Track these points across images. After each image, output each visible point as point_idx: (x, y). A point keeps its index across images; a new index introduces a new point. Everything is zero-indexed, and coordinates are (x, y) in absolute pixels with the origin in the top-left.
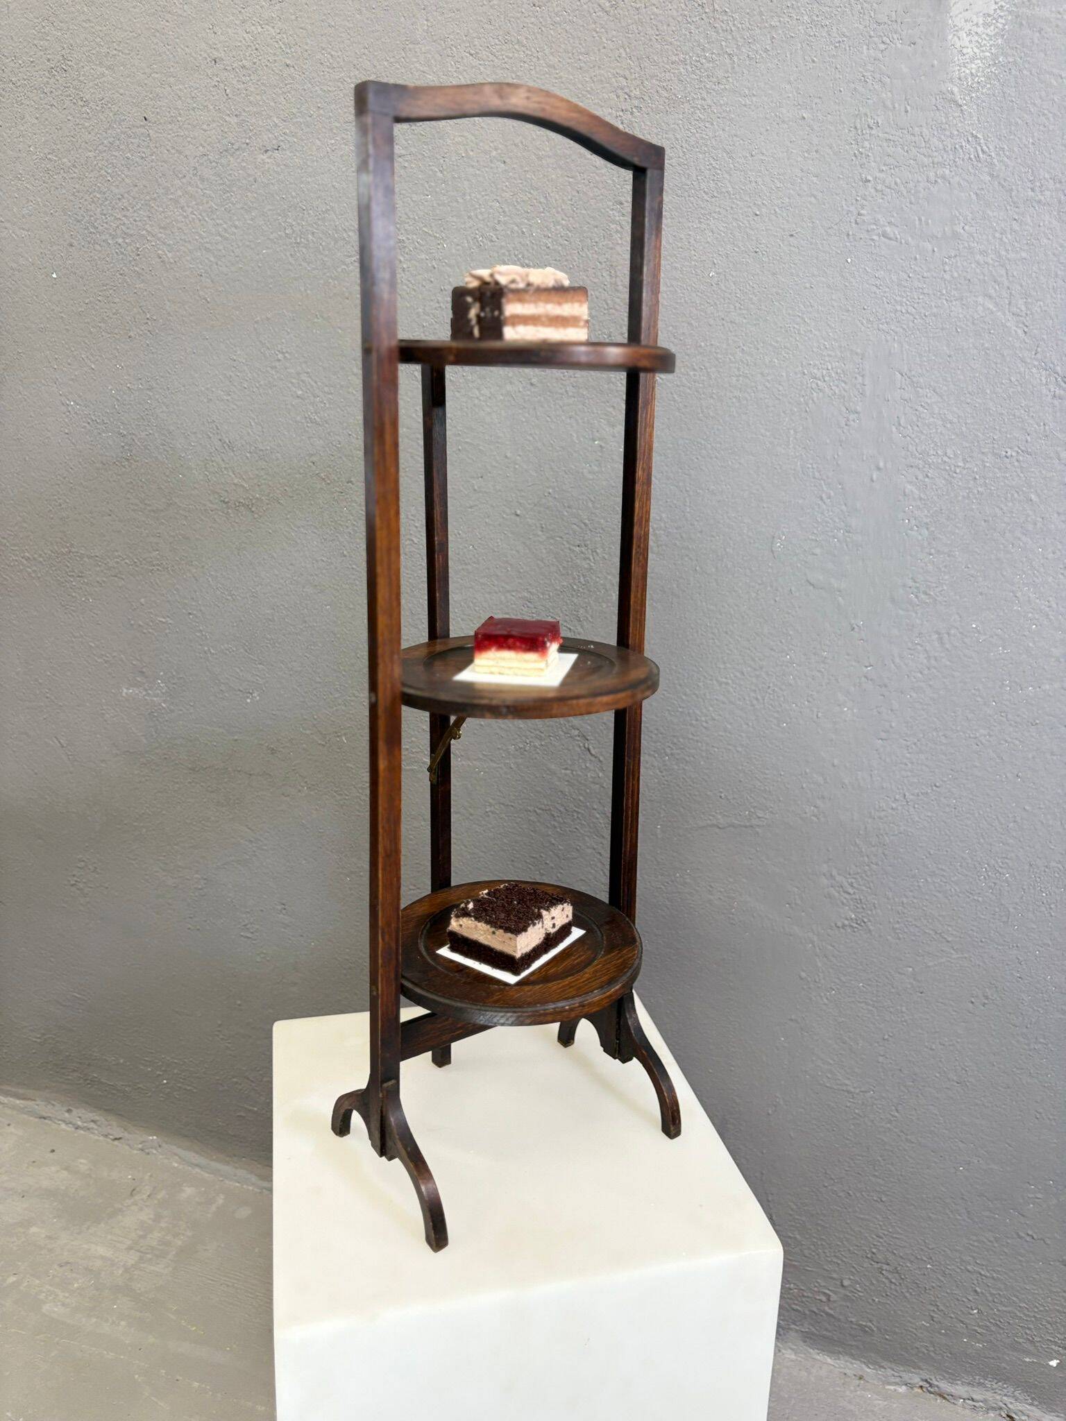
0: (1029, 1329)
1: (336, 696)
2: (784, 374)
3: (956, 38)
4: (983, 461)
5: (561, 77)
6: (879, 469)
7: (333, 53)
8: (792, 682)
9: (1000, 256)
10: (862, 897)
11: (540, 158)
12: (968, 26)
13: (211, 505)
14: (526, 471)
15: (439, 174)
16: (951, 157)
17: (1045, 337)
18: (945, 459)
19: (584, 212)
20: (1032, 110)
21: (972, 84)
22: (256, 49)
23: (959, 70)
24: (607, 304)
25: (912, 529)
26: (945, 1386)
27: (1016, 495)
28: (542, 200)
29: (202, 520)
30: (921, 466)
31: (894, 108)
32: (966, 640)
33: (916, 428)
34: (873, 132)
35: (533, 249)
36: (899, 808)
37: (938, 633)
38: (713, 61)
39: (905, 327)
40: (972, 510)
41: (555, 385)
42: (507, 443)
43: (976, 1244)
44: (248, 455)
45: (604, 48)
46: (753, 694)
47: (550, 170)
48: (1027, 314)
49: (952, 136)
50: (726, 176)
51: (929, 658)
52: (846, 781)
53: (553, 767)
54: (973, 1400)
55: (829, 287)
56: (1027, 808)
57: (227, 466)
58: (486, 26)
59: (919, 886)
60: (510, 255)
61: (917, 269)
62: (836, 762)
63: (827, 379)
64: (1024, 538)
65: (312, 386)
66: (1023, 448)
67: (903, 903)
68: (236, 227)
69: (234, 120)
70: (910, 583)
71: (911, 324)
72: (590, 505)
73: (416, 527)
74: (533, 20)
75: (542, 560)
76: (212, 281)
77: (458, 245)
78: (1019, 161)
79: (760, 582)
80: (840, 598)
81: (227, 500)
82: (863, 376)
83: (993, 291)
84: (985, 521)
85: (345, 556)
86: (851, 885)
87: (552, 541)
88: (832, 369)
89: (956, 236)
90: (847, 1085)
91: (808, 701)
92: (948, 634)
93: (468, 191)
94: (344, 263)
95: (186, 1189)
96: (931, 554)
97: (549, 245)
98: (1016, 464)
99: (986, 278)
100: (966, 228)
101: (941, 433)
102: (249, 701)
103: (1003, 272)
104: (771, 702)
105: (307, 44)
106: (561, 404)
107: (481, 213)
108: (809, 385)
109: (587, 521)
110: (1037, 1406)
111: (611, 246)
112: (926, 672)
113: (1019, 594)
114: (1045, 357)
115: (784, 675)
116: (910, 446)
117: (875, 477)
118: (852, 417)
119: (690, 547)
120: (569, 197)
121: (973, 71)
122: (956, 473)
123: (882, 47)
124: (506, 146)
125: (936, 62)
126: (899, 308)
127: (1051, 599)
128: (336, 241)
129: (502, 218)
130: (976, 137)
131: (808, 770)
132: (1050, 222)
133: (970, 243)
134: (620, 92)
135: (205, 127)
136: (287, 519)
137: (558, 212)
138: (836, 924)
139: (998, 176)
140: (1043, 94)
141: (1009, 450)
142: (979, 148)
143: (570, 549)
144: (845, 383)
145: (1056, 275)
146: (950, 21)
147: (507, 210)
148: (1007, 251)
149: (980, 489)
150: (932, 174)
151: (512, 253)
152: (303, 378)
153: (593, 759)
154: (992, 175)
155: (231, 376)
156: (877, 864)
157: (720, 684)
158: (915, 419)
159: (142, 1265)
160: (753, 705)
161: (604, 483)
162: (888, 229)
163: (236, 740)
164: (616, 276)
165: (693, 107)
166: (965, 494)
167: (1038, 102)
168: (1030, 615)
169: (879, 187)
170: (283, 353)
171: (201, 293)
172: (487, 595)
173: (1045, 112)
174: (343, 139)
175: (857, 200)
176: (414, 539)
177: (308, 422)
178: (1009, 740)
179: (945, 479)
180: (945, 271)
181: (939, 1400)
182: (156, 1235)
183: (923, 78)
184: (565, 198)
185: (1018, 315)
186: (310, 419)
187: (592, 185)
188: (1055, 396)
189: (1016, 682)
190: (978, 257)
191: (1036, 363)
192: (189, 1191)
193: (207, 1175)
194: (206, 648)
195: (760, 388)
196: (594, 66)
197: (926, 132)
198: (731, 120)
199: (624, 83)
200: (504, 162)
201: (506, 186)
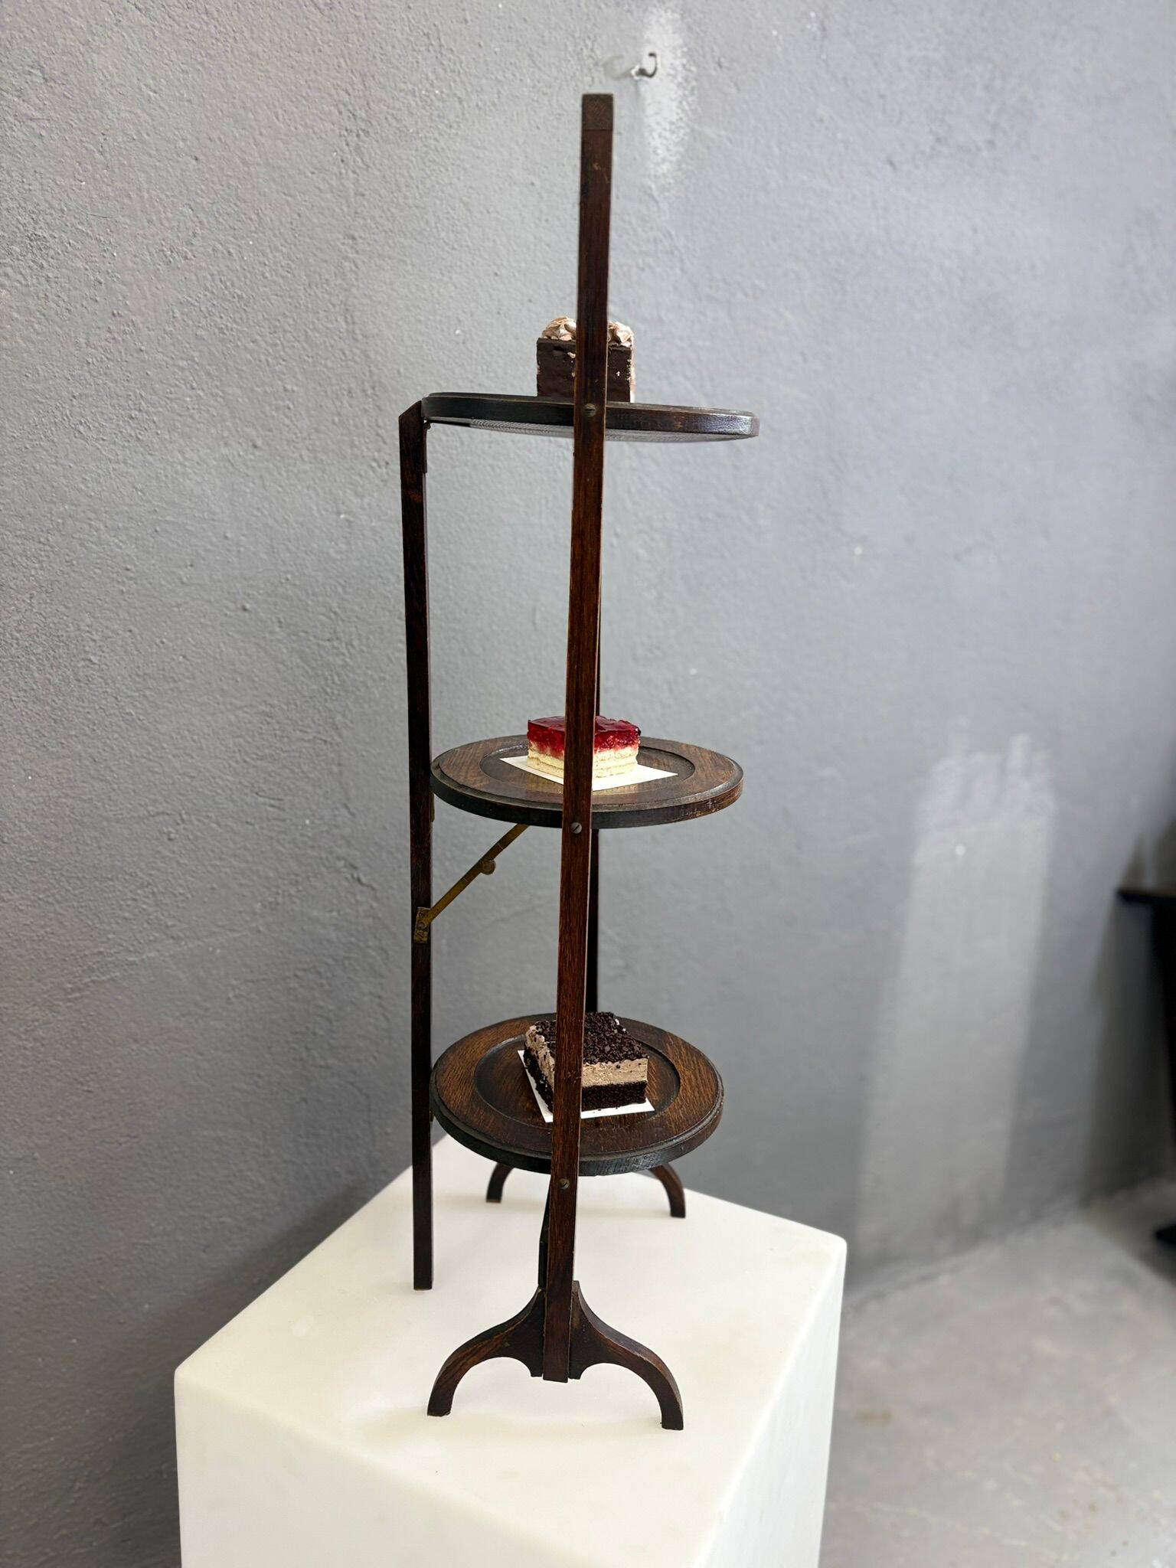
3: (651, 137)
5: (267, 71)
11: (245, 163)
12: (659, 129)
14: (254, 553)
15: (97, 155)
19: (308, 240)
21: (665, 183)
23: (654, 168)
24: (344, 354)
25: (644, 589)
27: (714, 552)
28: (254, 217)
30: (647, 530)
32: (688, 684)
33: (642, 495)
35: (245, 277)
36: (648, 849)
37: (667, 682)
38: (443, 100)
40: (685, 567)
41: (286, 448)
42: (226, 519)
45: (320, 51)
47: (261, 181)
50: (465, 228)
51: (662, 705)
53: (315, 913)
60: (213, 280)
64: (722, 588)
70: (646, 640)
72: (340, 590)
73: (94, 641)
75: (283, 663)
77: (135, 256)
78: (700, 259)
79: (523, 656)
87: (294, 638)
93: (146, 186)
97: (266, 274)
99: (684, 361)
106: (296, 472)
107: (167, 219)
109: (337, 610)
111: (345, 286)
120: (289, 220)
121: (665, 172)
124: (198, 139)
129: (199, 231)
134: (342, 107)
137: (275, 236)
139: (687, 272)
146: (646, 121)
147: (205, 221)
151: (217, 277)
153: (364, 889)
154: (683, 270)
161: (357, 564)
164: (354, 323)
165: (425, 146)
172: (209, 718)
176: (92, 658)
184: (283, 220)
187: (316, 210)
190: (677, 341)
196: (309, 69)
197: (634, 221)
198: (465, 169)
199: (347, 98)
200: (196, 159)
201: (202, 190)
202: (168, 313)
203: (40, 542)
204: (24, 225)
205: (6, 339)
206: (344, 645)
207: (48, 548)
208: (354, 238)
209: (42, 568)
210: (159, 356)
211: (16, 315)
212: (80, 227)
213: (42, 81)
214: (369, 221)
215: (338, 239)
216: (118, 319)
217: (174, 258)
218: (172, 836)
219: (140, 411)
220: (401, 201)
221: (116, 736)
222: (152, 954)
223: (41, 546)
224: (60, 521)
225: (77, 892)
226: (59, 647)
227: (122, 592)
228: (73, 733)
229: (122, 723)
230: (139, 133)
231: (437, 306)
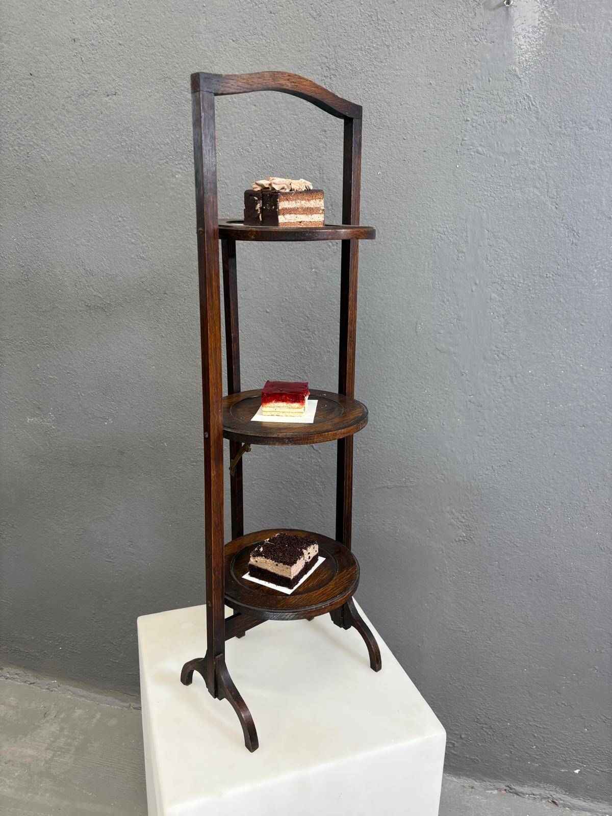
0: (564, 754)
1: (160, 419)
2: (422, 230)
3: (517, 39)
4: (534, 280)
5: (288, 56)
6: (476, 284)
7: (148, 37)
8: (428, 405)
9: (542, 165)
10: (469, 524)
11: (276, 103)
12: (524, 33)
13: (80, 308)
14: (272, 286)
16: (515, 108)
17: (567, 210)
18: (513, 278)
19: (303, 135)
20: (560, 82)
21: (526, 66)
22: (100, 34)
23: (519, 58)
25: (495, 318)
26: (518, 788)
27: (552, 299)
28: (278, 128)
29: (75, 317)
30: (499, 283)
31: (482, 78)
32: (526, 380)
33: (496, 261)
34: (471, 93)
35: (273, 157)
36: (490, 474)
37: (510, 376)
38: (378, 49)
39: (490, 204)
40: (528, 307)
42: (260, 270)
43: (534, 710)
44: (102, 278)
45: (314, 39)
46: (406, 413)
47: (282, 110)
48: (557, 197)
49: (515, 96)
50: (387, 116)
51: (505, 390)
52: (459, 460)
53: (291, 457)
54: (534, 795)
55: (446, 181)
56: (560, 471)
57: (89, 284)
58: (242, 24)
59: (501, 517)
61: (496, 171)
62: (454, 449)
63: (446, 233)
64: (556, 322)
65: (141, 237)
66: (556, 273)
67: (492, 526)
68: (90, 141)
69: (87, 76)
70: (494, 348)
71: (493, 202)
72: (310, 306)
74: (270, 21)
75: (283, 338)
76: (76, 173)
77: (228, 154)
78: (553, 110)
79: (409, 349)
80: (455, 358)
81: (89, 305)
82: (466, 232)
83: (539, 184)
84: (536, 313)
85: (163, 337)
86: (463, 517)
87: (288, 327)
88: (449, 227)
89: (518, 153)
90: (462, 628)
91: (438, 416)
92: (516, 377)
93: (233, 122)
94: (159, 164)
95: (77, 711)
96: (505, 332)
97: (283, 154)
98: (552, 281)
99: (535, 177)
100: (524, 148)
101: (510, 264)
102: (106, 423)
103: (544, 174)
104: (417, 417)
105: (132, 31)
106: (292, 248)
107: (242, 135)
108: (436, 237)
109: (309, 315)
110: (567, 795)
111: (320, 155)
112: (504, 398)
113: (554, 354)
114: (568, 222)
115: (424, 401)
116: (494, 271)
117: (474, 289)
118: (460, 255)
119: (369, 330)
120: (295, 127)
121: (527, 58)
122: (519, 286)
123: (475, 43)
125: (506, 53)
126: (486, 193)
127: (571, 356)
128: (153, 150)
129: (254, 138)
130: (529, 96)
131: (438, 455)
132: (570, 146)
133: (526, 157)
134: (323, 65)
135: (69, 80)
136: (127, 315)
137: (288, 136)
138: (455, 540)
139: (541, 119)
140: (566, 72)
141: (548, 274)
142: (530, 103)
143: (299, 332)
144: (457, 236)
145: (574, 176)
146: (514, 30)
147: (257, 133)
148: (546, 161)
149: (532, 296)
150: (504, 117)
151: (261, 159)
152: (135, 232)
153: (315, 452)
154: (537, 118)
155: (90, 231)
156: (478, 506)
157: (388, 407)
158: (496, 256)
159: (55, 758)
160: (406, 419)
161: (318, 293)
162: (480, 149)
163: (99, 447)
165: (366, 76)
166: (525, 299)
167: (563, 77)
168: (561, 365)
169: (474, 125)
170: (123, 217)
171: (69, 181)
172: (250, 359)
173: (567, 83)
174: (156, 89)
175: (461, 132)
177: (138, 258)
178: (550, 434)
179: (513, 290)
180: (512, 173)
181: (515, 796)
182: (63, 740)
183: (498, 62)
184: (292, 128)
185: (552, 198)
186: (140, 256)
187: (307, 120)
188: (573, 243)
189: (553, 402)
190: (530, 165)
191: (563, 225)
192: (79, 712)
193: (88, 701)
194: (79, 393)
195: (408, 238)
196: (308, 50)
197: (500, 93)
198: (389, 84)
199: (326, 60)
200: (255, 105)
201: (256, 119)
202: (240, 177)
204: (187, 146)
205: (180, 194)
206: (311, 333)
207: (191, 279)
208: (325, 131)
209: (189, 288)
210: (235, 196)
211: (183, 184)
215: (318, 133)
217: (243, 153)
223: (188, 278)
231: (368, 160)
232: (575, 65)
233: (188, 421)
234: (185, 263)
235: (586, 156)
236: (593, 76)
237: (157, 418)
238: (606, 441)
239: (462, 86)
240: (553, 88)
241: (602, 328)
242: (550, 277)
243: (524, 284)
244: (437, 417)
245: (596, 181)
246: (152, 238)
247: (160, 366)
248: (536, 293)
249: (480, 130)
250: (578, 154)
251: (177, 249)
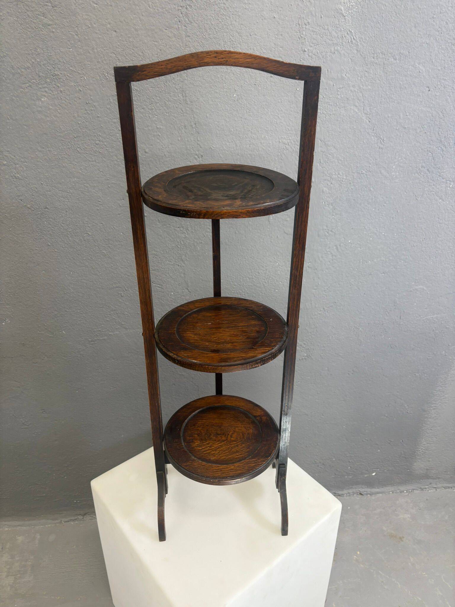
0: (367, 467)
1: (56, 313)
2: (271, 143)
4: (353, 176)
8: (279, 273)
9: (360, 88)
10: (309, 347)
11: (136, 30)
15: (76, 36)
16: (341, 41)
17: (377, 123)
18: (339, 176)
20: (374, 20)
21: (350, 6)
24: (182, 111)
25: (326, 206)
26: (340, 493)
27: (365, 189)
28: (141, 54)
30: (329, 180)
31: (316, 15)
32: (346, 247)
33: (327, 164)
34: (307, 27)
36: (322, 313)
37: (336, 246)
39: (322, 120)
40: (349, 196)
41: (159, 152)
43: (349, 448)
46: (263, 281)
47: (143, 37)
48: (370, 114)
49: (341, 31)
50: (239, 45)
51: (333, 256)
54: (349, 493)
55: (289, 102)
56: (368, 304)
59: (330, 339)
61: (327, 93)
63: (290, 144)
64: (368, 205)
65: (12, 159)
66: (368, 170)
67: (324, 346)
70: (325, 228)
71: (324, 118)
73: (89, 227)
75: (161, 236)
77: (94, 78)
78: (368, 44)
79: (264, 235)
83: (357, 104)
84: (354, 200)
85: (49, 246)
86: (305, 344)
87: (165, 226)
88: (292, 139)
89: (342, 78)
92: (340, 246)
93: (95, 47)
94: (22, 88)
95: (18, 538)
96: (333, 215)
98: (365, 176)
99: (355, 98)
100: (347, 75)
101: (337, 165)
102: (4, 324)
103: (361, 95)
104: (271, 282)
106: (163, 161)
108: (282, 147)
110: (369, 488)
111: (182, 80)
112: (332, 261)
113: (366, 227)
114: (377, 132)
115: (276, 271)
116: (325, 172)
119: (233, 223)
120: (156, 53)
122: (343, 181)
124: (116, 22)
127: (377, 227)
128: (13, 74)
130: (351, 32)
132: (380, 73)
133: (349, 82)
136: (10, 231)
139: (360, 51)
140: (379, 13)
141: (362, 171)
142: (352, 37)
143: (175, 229)
145: (382, 96)
147: (120, 58)
148: (363, 85)
149: (352, 187)
150: (333, 49)
152: (6, 154)
154: (357, 50)
156: (314, 335)
157: (250, 278)
158: (327, 160)
160: (264, 285)
164: (186, 97)
165: (219, 8)
166: (347, 190)
167: (376, 16)
168: (370, 235)
169: (310, 54)
173: (379, 21)
174: (8, 13)
175: (300, 60)
176: (89, 233)
178: (362, 281)
179: (339, 184)
180: (338, 95)
182: (17, 564)
183: (328, 1)
184: (154, 53)
185: (367, 114)
186: (15, 177)
188: (380, 148)
189: (364, 260)
190: (351, 88)
191: (373, 134)
195: (260, 149)
197: (330, 28)
198: (239, 16)
200: (115, 31)
201: (118, 45)
202: (108, 100)
203: (68, 192)
204: (50, 70)
205: (48, 117)
206: (185, 229)
207: (70, 194)
209: (69, 202)
210: (106, 118)
211: (51, 107)
212: (71, 68)
213: (51, 8)
214: (192, 48)
216: (89, 105)
217: (108, 77)
218: (122, 295)
219: (100, 141)
220: (207, 36)
221: (100, 260)
222: (118, 333)
223: (68, 193)
224: (74, 184)
225: (90, 311)
226: (77, 229)
227: (98, 210)
228: (85, 258)
229: (102, 256)
230: (91, 24)
231: (224, 84)
232: (385, 8)
233: (82, 311)
234: (63, 181)
235: (391, 81)
236: (398, 17)
237: (53, 313)
238: (397, 281)
239: (300, 21)
240: (369, 26)
241: (397, 206)
242: (364, 173)
243: (346, 179)
244: (285, 281)
245: (397, 100)
246: (26, 159)
247: (50, 270)
248: (354, 185)
249: (315, 59)
250: (386, 80)
251: (53, 168)
